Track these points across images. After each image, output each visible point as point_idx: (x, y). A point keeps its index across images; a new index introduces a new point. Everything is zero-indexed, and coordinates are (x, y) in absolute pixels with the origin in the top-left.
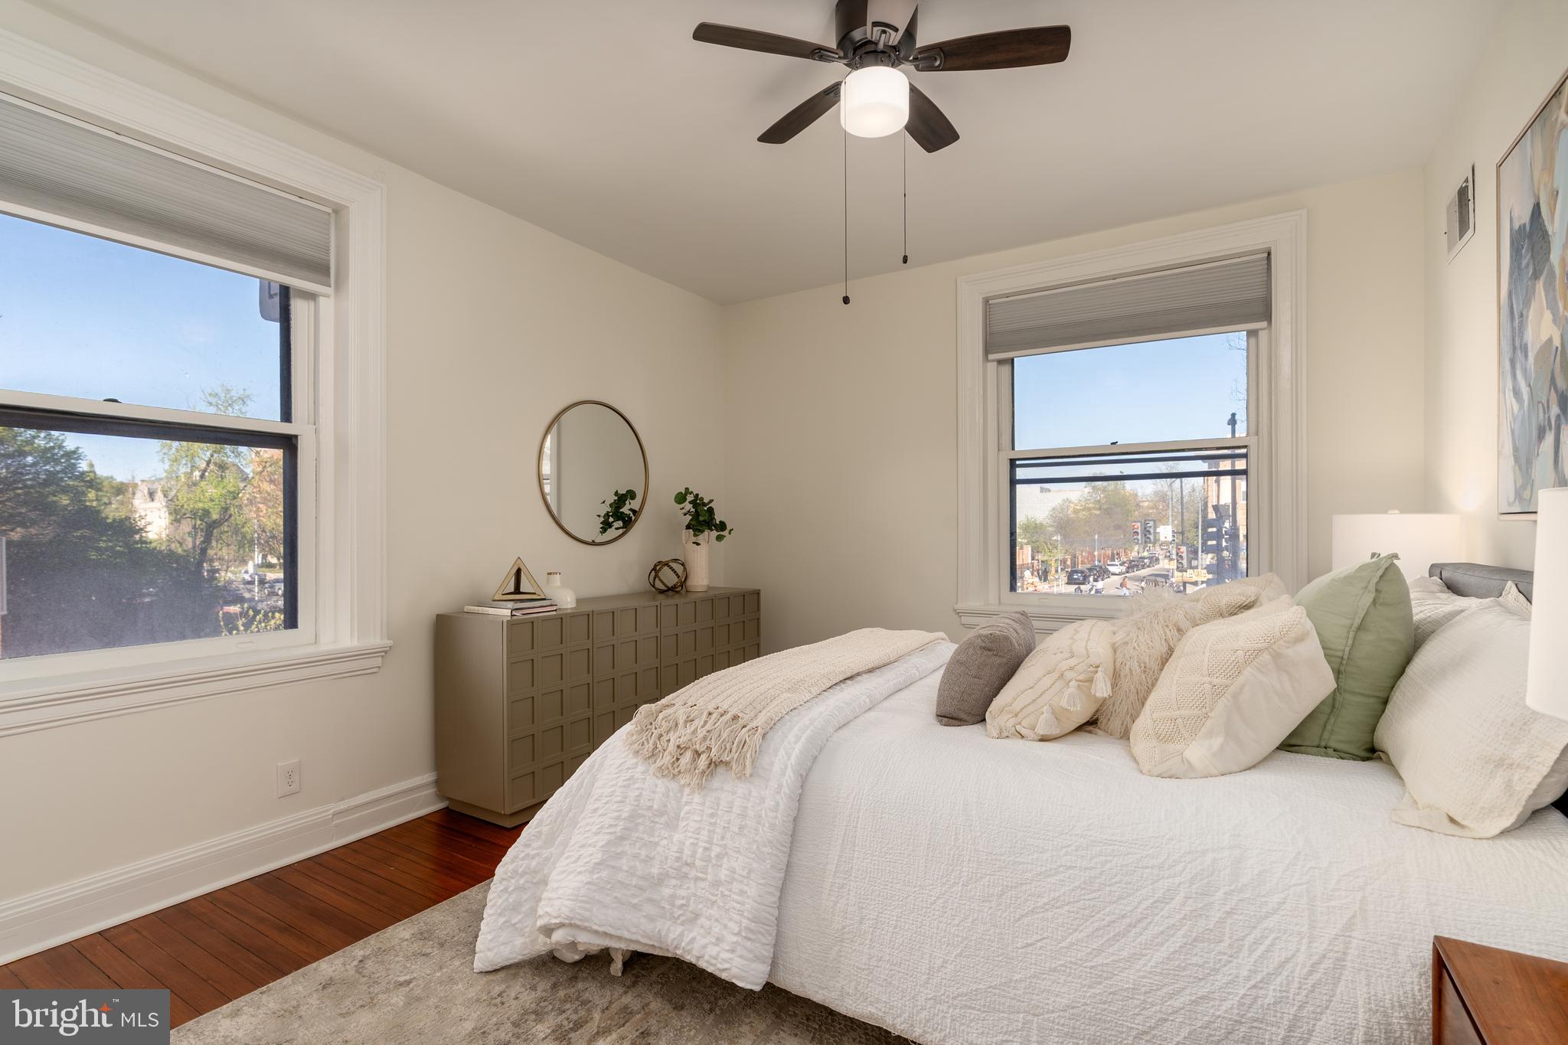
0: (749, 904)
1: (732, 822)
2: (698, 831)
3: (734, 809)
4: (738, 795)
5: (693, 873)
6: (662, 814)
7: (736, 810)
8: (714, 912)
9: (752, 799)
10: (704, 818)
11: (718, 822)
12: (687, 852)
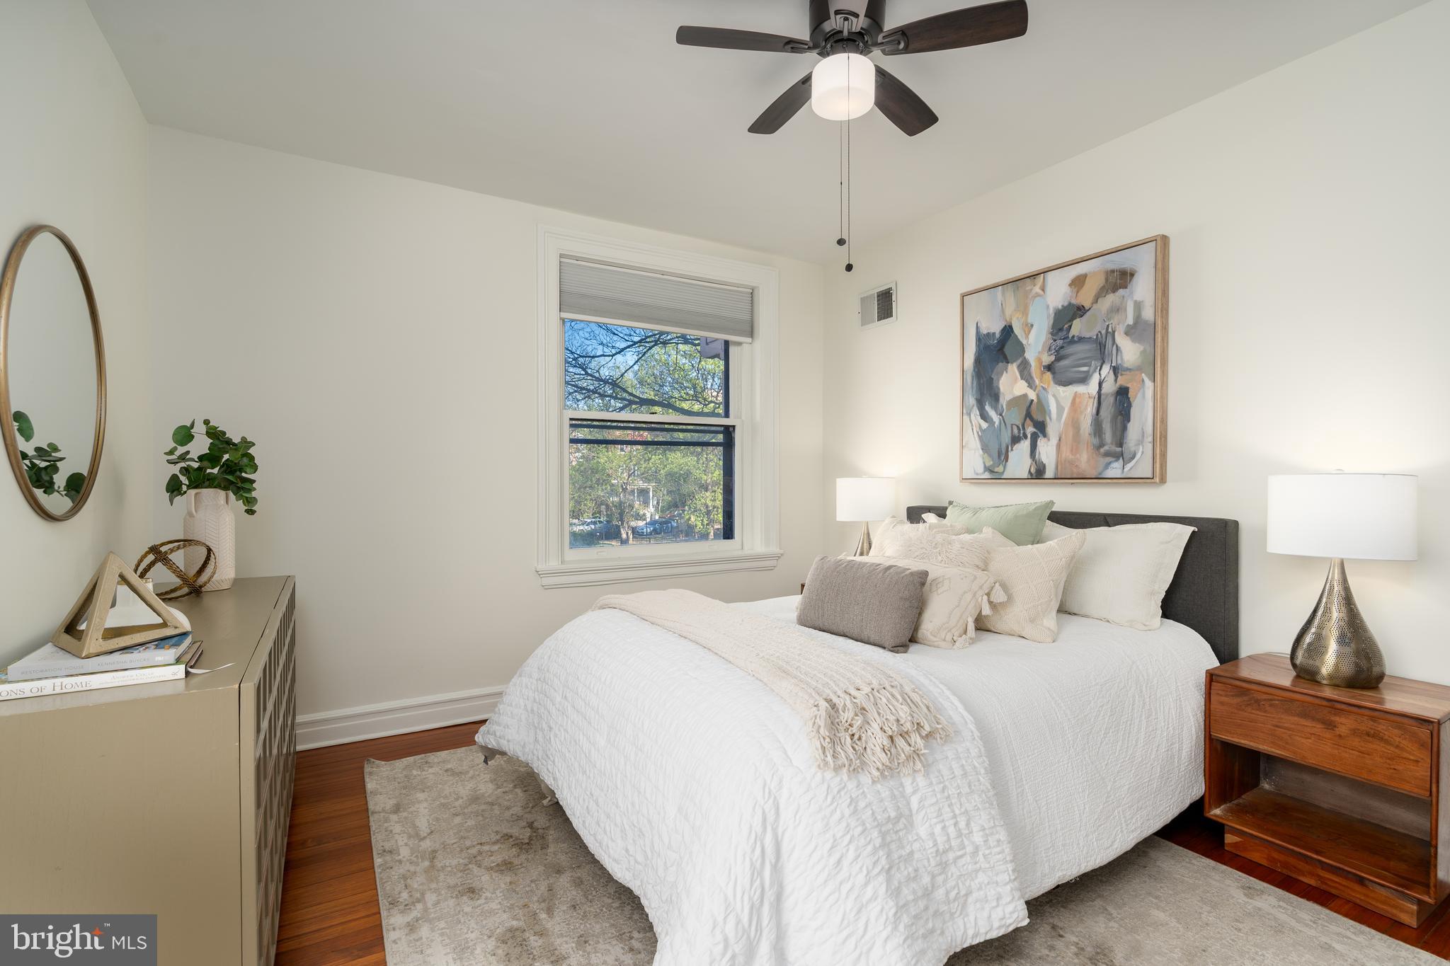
0: (1006, 848)
1: (960, 785)
2: (940, 811)
3: (956, 773)
4: (950, 758)
5: (951, 855)
6: (898, 818)
7: (958, 772)
8: (982, 878)
9: (961, 755)
10: (939, 796)
11: (950, 793)
12: (941, 839)
